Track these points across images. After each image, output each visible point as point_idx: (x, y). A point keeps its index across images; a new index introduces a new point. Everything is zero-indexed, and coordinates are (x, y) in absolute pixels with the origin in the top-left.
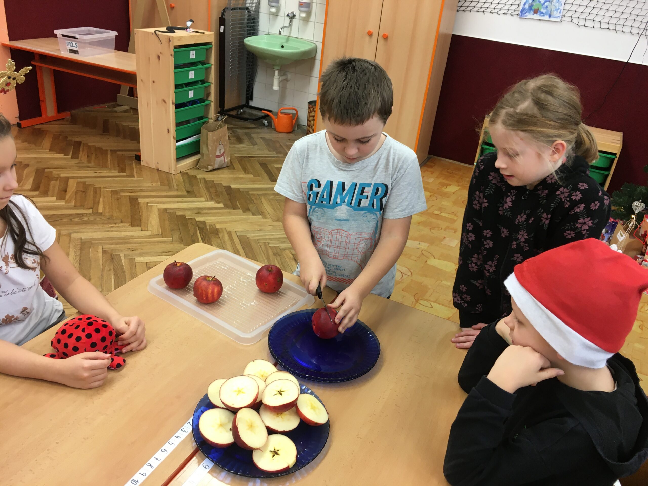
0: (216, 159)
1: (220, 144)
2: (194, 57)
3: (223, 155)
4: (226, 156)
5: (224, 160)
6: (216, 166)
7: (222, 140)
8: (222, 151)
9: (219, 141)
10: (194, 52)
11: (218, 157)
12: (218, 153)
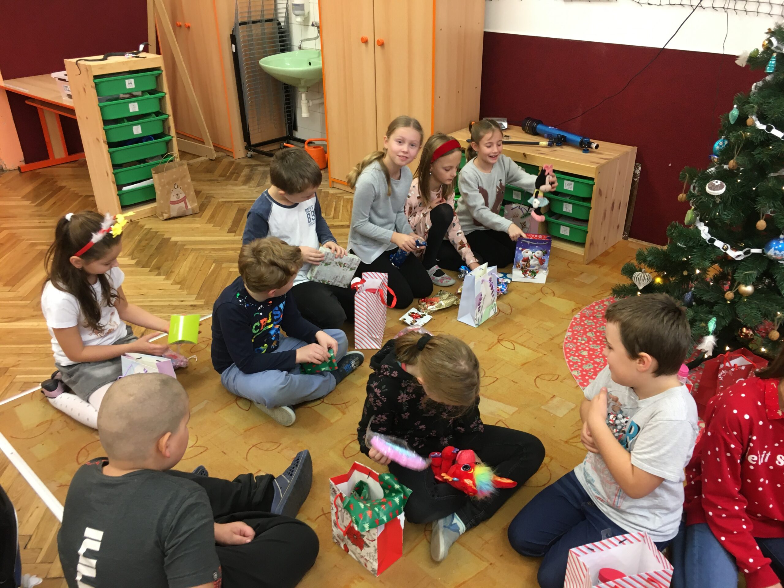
0: (171, 205)
1: (176, 187)
2: (134, 87)
3: (184, 200)
4: (189, 201)
5: (186, 207)
6: (174, 214)
7: (178, 183)
8: (182, 196)
9: (173, 183)
10: (132, 80)
11: (174, 203)
12: (174, 198)
